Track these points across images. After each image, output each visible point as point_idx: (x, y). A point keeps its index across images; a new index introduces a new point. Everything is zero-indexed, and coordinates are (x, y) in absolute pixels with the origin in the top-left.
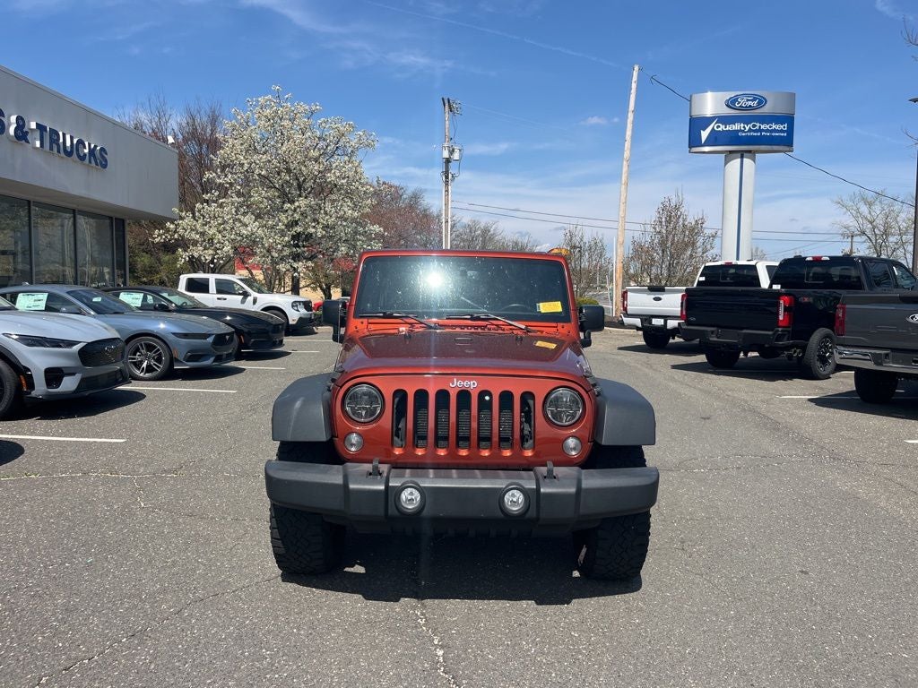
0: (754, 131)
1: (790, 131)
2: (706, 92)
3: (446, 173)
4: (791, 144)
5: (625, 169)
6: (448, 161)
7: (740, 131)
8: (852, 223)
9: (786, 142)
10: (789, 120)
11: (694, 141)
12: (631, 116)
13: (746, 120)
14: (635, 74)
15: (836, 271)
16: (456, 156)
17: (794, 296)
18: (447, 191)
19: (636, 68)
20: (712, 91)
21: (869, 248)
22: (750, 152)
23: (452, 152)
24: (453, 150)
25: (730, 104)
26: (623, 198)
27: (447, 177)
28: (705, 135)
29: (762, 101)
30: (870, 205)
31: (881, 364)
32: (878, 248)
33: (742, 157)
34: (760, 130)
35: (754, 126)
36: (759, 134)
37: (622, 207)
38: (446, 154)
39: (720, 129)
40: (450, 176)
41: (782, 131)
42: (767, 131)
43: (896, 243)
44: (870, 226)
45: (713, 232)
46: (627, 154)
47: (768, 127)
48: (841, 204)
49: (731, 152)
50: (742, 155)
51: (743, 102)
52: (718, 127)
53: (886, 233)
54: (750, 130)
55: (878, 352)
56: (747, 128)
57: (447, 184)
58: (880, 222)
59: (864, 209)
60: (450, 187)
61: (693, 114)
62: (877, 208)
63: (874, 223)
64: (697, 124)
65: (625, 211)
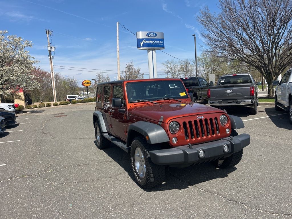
0: (155, 43)
1: (163, 43)
2: (140, 31)
3: (50, 56)
4: (164, 47)
5: (118, 54)
6: (50, 51)
7: (151, 43)
8: (166, 69)
9: (162, 46)
10: (162, 40)
11: (139, 46)
12: (118, 38)
13: (152, 40)
14: (118, 25)
15: (191, 82)
16: (53, 50)
17: (188, 88)
18: (51, 62)
19: (118, 23)
20: (141, 31)
21: (171, 76)
22: (154, 49)
23: (51, 48)
24: (52, 48)
25: (148, 35)
26: (118, 63)
27: (51, 57)
28: (142, 44)
29: (156, 35)
30: (170, 64)
31: (221, 104)
32: (173, 76)
33: (152, 51)
34: (156, 43)
35: (154, 42)
36: (156, 44)
37: (119, 66)
38: (49, 49)
39: (146, 42)
40: (52, 57)
41: (161, 43)
42: (158, 43)
43: (178, 74)
44: (171, 70)
45: (142, 73)
46: (118, 49)
47: (158, 42)
48: (163, 64)
49: (149, 49)
50: (152, 50)
51: (151, 35)
52: (145, 42)
53: (175, 72)
54: (153, 43)
55: (220, 101)
56: (153, 42)
57: (51, 59)
58: (173, 69)
59: (169, 65)
60: (52, 61)
61: (138, 38)
62: (172, 65)
63: (172, 69)
64: (139, 41)
65: (119, 67)
